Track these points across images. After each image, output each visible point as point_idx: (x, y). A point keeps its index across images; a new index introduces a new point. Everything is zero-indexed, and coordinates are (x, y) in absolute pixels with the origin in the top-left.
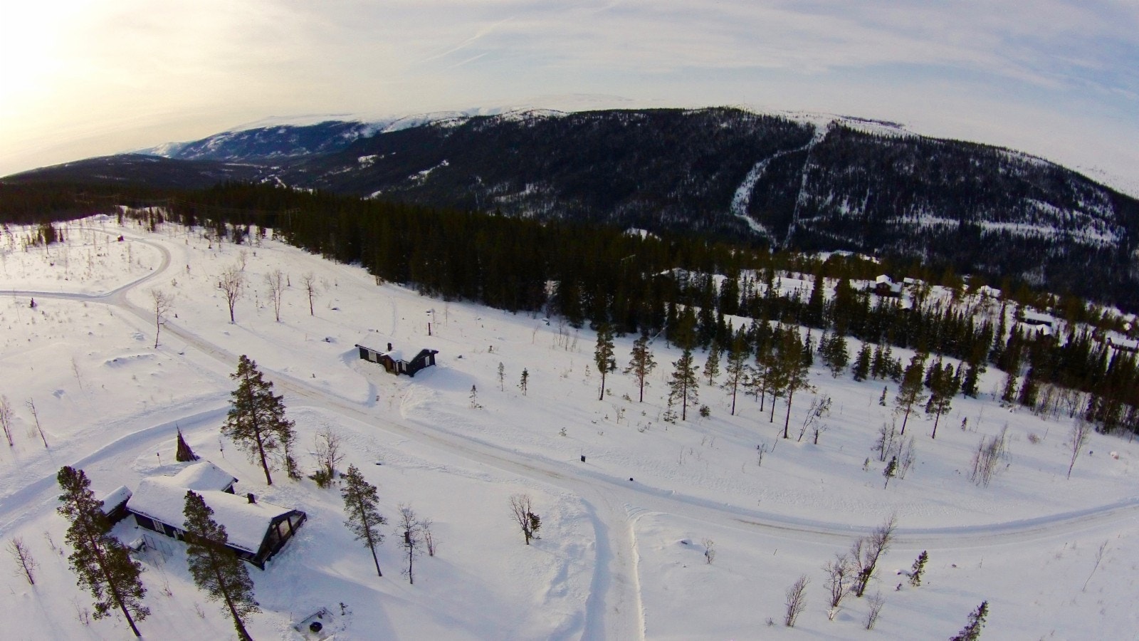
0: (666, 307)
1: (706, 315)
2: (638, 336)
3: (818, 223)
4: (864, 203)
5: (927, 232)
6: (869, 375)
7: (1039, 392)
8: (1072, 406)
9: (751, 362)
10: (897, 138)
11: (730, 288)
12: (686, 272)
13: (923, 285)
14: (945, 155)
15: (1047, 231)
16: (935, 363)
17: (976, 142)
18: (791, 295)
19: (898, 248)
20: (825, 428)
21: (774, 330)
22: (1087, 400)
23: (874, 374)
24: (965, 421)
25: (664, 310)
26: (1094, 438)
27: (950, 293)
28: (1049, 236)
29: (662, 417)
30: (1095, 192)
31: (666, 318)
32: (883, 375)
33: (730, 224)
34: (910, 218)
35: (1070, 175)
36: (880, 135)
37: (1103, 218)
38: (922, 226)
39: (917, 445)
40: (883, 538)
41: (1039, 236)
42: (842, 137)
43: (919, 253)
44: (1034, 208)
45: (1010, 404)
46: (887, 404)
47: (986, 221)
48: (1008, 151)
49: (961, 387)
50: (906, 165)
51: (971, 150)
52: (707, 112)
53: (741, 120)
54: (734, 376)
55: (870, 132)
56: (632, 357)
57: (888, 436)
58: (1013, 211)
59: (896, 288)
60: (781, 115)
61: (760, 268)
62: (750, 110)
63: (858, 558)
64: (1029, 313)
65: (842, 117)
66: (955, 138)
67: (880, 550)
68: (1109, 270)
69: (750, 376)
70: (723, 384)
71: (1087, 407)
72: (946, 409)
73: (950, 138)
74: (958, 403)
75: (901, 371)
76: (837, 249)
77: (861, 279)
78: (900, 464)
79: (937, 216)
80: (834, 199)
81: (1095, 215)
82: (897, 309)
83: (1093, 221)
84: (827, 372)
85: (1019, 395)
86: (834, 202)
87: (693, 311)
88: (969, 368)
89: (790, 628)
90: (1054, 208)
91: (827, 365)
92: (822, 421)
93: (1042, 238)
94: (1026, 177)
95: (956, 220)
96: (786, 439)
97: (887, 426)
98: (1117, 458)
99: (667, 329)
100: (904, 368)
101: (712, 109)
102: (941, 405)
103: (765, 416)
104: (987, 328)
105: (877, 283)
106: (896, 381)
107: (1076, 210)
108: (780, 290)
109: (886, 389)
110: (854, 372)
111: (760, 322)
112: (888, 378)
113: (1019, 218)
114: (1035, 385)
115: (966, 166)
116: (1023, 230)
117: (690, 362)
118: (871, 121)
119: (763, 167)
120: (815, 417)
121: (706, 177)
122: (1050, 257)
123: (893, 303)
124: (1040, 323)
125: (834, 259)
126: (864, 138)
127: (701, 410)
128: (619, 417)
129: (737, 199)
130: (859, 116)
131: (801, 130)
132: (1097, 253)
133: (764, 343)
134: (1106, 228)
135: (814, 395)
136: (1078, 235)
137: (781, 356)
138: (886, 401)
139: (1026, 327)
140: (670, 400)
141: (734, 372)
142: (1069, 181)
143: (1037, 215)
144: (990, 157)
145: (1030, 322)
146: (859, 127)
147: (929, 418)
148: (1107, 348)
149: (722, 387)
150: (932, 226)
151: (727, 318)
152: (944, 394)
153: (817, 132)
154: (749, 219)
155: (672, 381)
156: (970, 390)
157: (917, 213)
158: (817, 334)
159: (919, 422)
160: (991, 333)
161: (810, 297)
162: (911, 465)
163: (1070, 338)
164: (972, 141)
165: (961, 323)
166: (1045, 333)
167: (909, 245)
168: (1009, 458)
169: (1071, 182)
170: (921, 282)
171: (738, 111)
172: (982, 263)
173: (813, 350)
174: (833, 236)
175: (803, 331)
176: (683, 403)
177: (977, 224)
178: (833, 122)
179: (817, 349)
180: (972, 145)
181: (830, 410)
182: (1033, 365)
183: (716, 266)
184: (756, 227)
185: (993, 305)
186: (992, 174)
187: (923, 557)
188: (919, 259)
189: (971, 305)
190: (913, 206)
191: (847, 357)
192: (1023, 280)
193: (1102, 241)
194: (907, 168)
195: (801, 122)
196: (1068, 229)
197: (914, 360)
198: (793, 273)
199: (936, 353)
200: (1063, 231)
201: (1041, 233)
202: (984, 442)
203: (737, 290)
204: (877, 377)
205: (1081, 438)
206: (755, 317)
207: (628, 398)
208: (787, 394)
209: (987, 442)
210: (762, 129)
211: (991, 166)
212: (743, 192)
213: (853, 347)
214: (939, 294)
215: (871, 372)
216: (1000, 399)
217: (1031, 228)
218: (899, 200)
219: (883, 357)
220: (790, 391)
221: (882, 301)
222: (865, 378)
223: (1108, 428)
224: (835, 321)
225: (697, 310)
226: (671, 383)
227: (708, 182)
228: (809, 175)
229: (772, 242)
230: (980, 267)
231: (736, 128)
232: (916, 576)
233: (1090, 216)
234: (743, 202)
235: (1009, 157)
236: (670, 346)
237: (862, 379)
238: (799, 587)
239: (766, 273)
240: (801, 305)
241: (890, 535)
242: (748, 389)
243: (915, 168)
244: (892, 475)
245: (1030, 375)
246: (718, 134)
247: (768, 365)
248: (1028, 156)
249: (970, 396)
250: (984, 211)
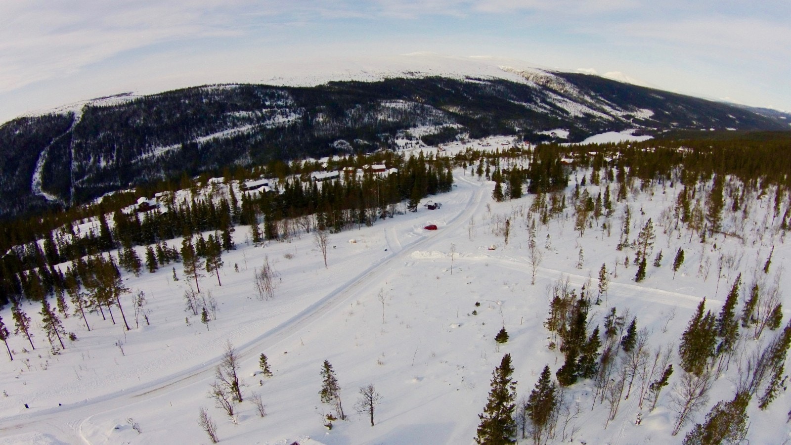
0: (18, 276)
1: (43, 271)
2: (12, 305)
3: (88, 180)
4: (115, 155)
5: (161, 159)
6: (159, 265)
7: (279, 228)
8: (306, 226)
9: (83, 290)
10: (129, 102)
11: (50, 245)
12: (20, 247)
13: (170, 194)
14: (163, 103)
15: (246, 128)
16: (199, 239)
17: (184, 88)
18: (89, 234)
19: (144, 176)
20: (150, 311)
21: (87, 262)
22: (315, 218)
23: (162, 263)
24: (236, 266)
25: (18, 279)
26: (333, 238)
27: (189, 192)
28: (248, 131)
29: (51, 354)
30: (277, 92)
31: (21, 284)
32: (168, 261)
33: (34, 203)
34: (147, 154)
35: (256, 88)
36: (117, 105)
37: (286, 107)
38: (156, 156)
39: (214, 294)
40: (231, 360)
41: (240, 133)
42: (93, 114)
43: (159, 175)
44: (233, 117)
45: (261, 243)
46: (179, 278)
47: (200, 137)
48: (208, 86)
49: (222, 247)
50: (138, 119)
51: (181, 95)
52: (6, 126)
53: (27, 125)
54: (78, 304)
55: (110, 105)
56: (15, 321)
57: (192, 298)
58: (218, 124)
59: (153, 202)
60: (52, 112)
61: (62, 225)
62: (32, 116)
63: (223, 380)
64: (250, 183)
65: (91, 100)
66: (169, 90)
67: (234, 368)
68: (298, 137)
69: (87, 300)
70: (74, 313)
71: (317, 222)
72: (220, 264)
73: (166, 91)
74: (226, 257)
75: (177, 253)
76: (104, 193)
77: (127, 206)
78: (209, 310)
79: (165, 146)
80: (95, 159)
81: (280, 107)
82: (160, 216)
83: (279, 111)
84: (131, 275)
85: (264, 235)
86: (95, 162)
87: (35, 271)
88: (223, 232)
89: (218, 443)
90: (248, 112)
91: (129, 271)
92: (145, 308)
93: (243, 134)
94: (224, 99)
95: (179, 143)
96: (129, 330)
97: (188, 292)
98: (355, 242)
99: (25, 291)
100: (179, 251)
101: (9, 123)
102: (215, 263)
103: (109, 322)
104: (224, 203)
105: (139, 204)
106: (178, 262)
107: (265, 108)
108: (80, 234)
109: (174, 269)
110: (148, 268)
111: (76, 261)
112: (171, 262)
113: (223, 127)
114: (273, 224)
115: (178, 107)
116: (228, 134)
117: (49, 307)
118: (110, 97)
119: (45, 154)
120: (140, 307)
121: (13, 175)
122: (252, 145)
123: (155, 213)
124: (259, 186)
125: (105, 199)
126: (107, 110)
127: (70, 337)
128: (29, 366)
129: (34, 183)
130: (101, 97)
131: (65, 118)
132: (286, 130)
133: (85, 275)
134: (290, 112)
135: (131, 294)
136: (269, 124)
137: (100, 278)
138: (177, 277)
139: (252, 192)
140: (50, 340)
141: (77, 301)
142: (256, 92)
143: (236, 121)
144: (196, 95)
145: (252, 188)
146: (103, 104)
147: (211, 274)
148: (315, 183)
149: (74, 315)
150: (163, 154)
151: (56, 267)
152: (214, 256)
153: (76, 116)
154: (45, 194)
155: (44, 326)
156: (229, 246)
157: (151, 149)
158: (115, 254)
159: (207, 280)
160: (228, 205)
161: (100, 230)
162: (216, 308)
163: (287, 186)
164: (182, 88)
165: (205, 207)
166: (267, 191)
167: (150, 172)
168: (278, 275)
169: (258, 92)
170: (168, 192)
171: (24, 119)
172: (204, 165)
173: (117, 264)
174: (100, 185)
175: (106, 255)
176: (58, 338)
177: (194, 141)
178: (85, 106)
179: (118, 263)
180: (182, 90)
181: (146, 298)
182: (266, 213)
183: (36, 235)
184: (51, 198)
185: (222, 188)
186: (198, 106)
187: (263, 358)
188: (160, 179)
189: (207, 193)
190: (147, 145)
191: (139, 260)
192: (236, 166)
193: (289, 121)
194: (138, 121)
195: (65, 113)
196: (261, 122)
197: (184, 243)
198: (83, 220)
199: (195, 233)
200: (257, 125)
201: (241, 132)
202: (257, 272)
203: (55, 245)
204: (164, 264)
205: (324, 242)
206: (71, 258)
207: (26, 351)
208: (116, 301)
209: (259, 272)
210: (41, 126)
211: (197, 100)
212: (37, 177)
213: (141, 252)
214: (183, 196)
215: (159, 263)
216: (253, 243)
217: (233, 131)
218: (137, 145)
219: (163, 250)
220: (116, 298)
221: (147, 214)
222: (157, 268)
223: (339, 228)
224: (122, 239)
225: (37, 269)
226: (44, 328)
227: (14, 178)
228: (75, 148)
229: (63, 205)
230: (203, 168)
231: (25, 132)
232: (266, 371)
233: (276, 109)
234: (38, 184)
235: (210, 90)
236: (32, 302)
237: (156, 270)
238: (204, 416)
239: (67, 227)
240: (96, 239)
241: (233, 356)
242: (90, 309)
243: (144, 119)
244: (208, 320)
245: (267, 220)
246: (14, 140)
247: (95, 287)
248: (223, 85)
249: (231, 249)
250: (197, 131)
